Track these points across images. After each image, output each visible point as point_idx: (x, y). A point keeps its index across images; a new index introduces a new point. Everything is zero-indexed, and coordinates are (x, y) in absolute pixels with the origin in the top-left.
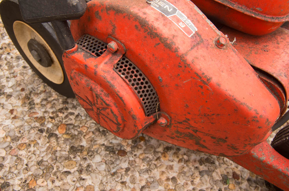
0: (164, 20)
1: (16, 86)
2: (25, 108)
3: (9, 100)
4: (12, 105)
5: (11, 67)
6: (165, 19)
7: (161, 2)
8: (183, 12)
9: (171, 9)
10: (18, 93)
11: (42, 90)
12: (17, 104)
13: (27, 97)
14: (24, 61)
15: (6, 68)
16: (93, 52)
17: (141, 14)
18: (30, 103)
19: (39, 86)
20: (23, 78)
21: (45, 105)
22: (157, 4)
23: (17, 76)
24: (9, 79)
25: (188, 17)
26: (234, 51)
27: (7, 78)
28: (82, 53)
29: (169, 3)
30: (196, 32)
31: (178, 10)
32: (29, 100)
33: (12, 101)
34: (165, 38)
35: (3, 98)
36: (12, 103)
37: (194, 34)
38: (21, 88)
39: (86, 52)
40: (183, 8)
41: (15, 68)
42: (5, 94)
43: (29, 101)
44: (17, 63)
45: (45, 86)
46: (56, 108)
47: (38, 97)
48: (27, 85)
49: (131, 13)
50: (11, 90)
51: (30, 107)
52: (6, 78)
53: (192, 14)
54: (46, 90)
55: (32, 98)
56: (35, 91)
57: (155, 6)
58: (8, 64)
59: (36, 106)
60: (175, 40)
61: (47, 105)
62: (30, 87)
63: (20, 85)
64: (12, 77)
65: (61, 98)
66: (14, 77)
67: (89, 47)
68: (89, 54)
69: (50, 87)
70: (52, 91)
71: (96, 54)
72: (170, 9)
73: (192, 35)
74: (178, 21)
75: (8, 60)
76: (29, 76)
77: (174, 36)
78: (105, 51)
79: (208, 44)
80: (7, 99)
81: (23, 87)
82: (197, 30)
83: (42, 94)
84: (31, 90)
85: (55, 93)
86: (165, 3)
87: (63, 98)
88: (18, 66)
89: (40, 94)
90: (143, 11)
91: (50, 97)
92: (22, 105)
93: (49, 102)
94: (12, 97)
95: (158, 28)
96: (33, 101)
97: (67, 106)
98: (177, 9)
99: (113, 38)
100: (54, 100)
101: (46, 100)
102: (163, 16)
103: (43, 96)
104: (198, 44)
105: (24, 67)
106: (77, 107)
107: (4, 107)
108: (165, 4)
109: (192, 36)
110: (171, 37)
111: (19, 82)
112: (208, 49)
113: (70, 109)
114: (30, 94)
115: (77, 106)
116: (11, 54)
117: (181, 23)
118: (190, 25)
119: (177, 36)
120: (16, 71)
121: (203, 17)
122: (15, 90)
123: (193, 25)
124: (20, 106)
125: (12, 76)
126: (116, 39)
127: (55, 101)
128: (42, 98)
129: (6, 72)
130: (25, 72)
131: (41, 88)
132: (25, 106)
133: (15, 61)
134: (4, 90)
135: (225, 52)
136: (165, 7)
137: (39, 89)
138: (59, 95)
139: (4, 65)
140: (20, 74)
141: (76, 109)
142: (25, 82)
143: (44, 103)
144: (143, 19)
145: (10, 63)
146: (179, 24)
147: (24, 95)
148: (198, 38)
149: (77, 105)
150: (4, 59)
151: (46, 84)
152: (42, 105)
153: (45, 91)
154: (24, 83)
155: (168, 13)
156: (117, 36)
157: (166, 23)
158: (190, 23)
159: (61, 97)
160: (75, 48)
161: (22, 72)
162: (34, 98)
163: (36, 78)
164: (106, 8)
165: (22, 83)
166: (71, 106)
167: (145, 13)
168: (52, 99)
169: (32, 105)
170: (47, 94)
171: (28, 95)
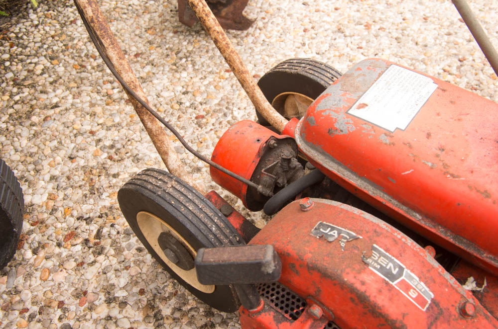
0: (389, 290)
1: (131, 285)
2: (150, 324)
3: (124, 311)
4: (129, 321)
5: (119, 251)
6: (391, 288)
7: (382, 258)
8: (412, 271)
9: (397, 269)
10: (135, 298)
11: (172, 291)
12: (136, 319)
13: (151, 306)
14: (136, 238)
15: (113, 252)
16: (286, 312)
17: (358, 285)
18: (155, 316)
19: (166, 284)
20: (140, 271)
21: (179, 319)
22: (376, 261)
23: (130, 267)
24: (119, 274)
25: (420, 278)
26: (487, 317)
27: (116, 270)
28: (272, 313)
29: (393, 258)
30: (432, 300)
31: (405, 270)
32: (153, 310)
33: (129, 314)
34: (393, 320)
35: (114, 307)
36: (129, 316)
37: (430, 305)
38: (139, 289)
39: (277, 311)
40: (412, 264)
41: (126, 252)
42: (117, 299)
43: (153, 313)
44: (127, 242)
45: (174, 284)
46: (196, 325)
47: (167, 305)
48: (147, 284)
49: (344, 283)
50: (125, 294)
51: (157, 324)
52: (114, 271)
53: (425, 270)
54: (177, 292)
55: (158, 307)
56: (161, 294)
57: (375, 268)
58: (114, 245)
59: (166, 321)
60: (406, 322)
61: (182, 319)
62: (152, 286)
63: (137, 283)
64: (123, 269)
65: (202, 305)
66: (127, 268)
67: (279, 302)
68: (281, 316)
69: (182, 286)
70: (186, 294)
71: (291, 315)
72: (395, 270)
73: (427, 306)
74: (407, 288)
75: (113, 237)
76: (148, 265)
77: (404, 315)
78: (303, 310)
79: (450, 316)
80: (121, 309)
81: (142, 288)
82: (433, 296)
83: (172, 299)
84: (155, 292)
85: (192, 298)
86: (387, 259)
87: (205, 306)
88: (129, 247)
89: (170, 300)
90: (361, 279)
91: (185, 304)
92: (144, 320)
93: (184, 314)
94: (128, 305)
95: (383, 306)
96: (160, 311)
97: (213, 321)
98: (404, 267)
99: (316, 301)
100: (191, 309)
101: (179, 310)
102: (387, 283)
103: (173, 302)
104: (436, 319)
105: (139, 250)
106: (229, 323)
107: (119, 323)
108: (387, 261)
109: (427, 308)
110: (400, 318)
111: (134, 278)
112: (449, 325)
113: (218, 325)
114: (154, 300)
115: (229, 321)
116: (116, 226)
117: (412, 290)
118: (423, 290)
119: (407, 314)
120: (128, 258)
121: (440, 270)
122: (131, 292)
123: (427, 289)
124: (141, 321)
125: (123, 267)
126: (321, 304)
127: (193, 313)
128: (173, 307)
129: (113, 260)
130: (141, 258)
131: (170, 289)
132: (150, 323)
133: (124, 240)
134: (114, 293)
135: (474, 321)
136: (388, 267)
137: (167, 290)
138: (199, 301)
139: (108, 247)
140: (135, 262)
141: (227, 326)
142: (144, 277)
143: (177, 315)
144: (362, 292)
145: (117, 243)
146: (410, 293)
147: (145, 303)
148: (436, 308)
149: (228, 318)
150: (107, 236)
151: (176, 281)
152: (174, 319)
153: (175, 294)
154: (143, 280)
155: (393, 278)
156: (323, 301)
157: (392, 295)
158: (424, 288)
159: (201, 303)
160: (261, 306)
161: (137, 258)
162: (161, 307)
163: (160, 270)
164: (307, 265)
165: (140, 280)
166: (219, 320)
167: (363, 283)
168: (189, 307)
169: (159, 320)
170: (179, 300)
171: (152, 302)
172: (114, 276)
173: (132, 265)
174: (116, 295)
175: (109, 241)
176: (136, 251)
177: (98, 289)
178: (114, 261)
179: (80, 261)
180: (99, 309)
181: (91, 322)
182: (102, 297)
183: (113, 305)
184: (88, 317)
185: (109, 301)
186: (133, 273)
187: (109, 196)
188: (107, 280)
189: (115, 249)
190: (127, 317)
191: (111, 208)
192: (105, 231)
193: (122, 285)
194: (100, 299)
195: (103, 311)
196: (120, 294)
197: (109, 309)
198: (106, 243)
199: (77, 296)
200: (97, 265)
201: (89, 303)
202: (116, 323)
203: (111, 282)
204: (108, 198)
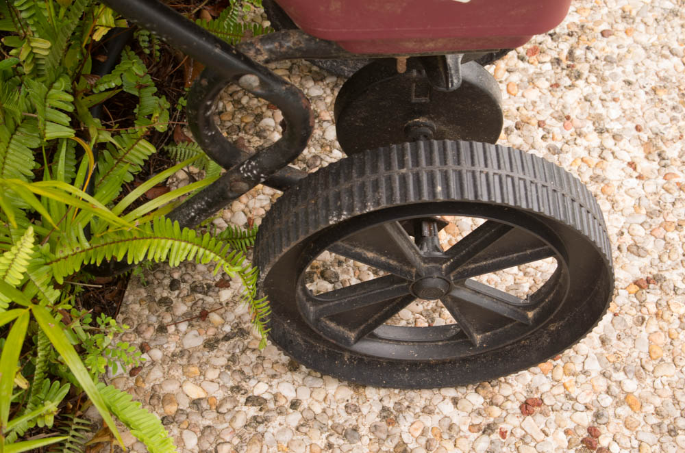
172: (601, 106)
173: (621, 97)
174: (607, 126)
175: (587, 66)
176: (624, 83)
177: (585, 116)
178: (598, 89)
179: (553, 82)
180: (589, 137)
181: (583, 148)
182: (591, 125)
183: (606, 135)
184: (578, 143)
185: (600, 131)
186: (625, 107)
187: (576, 12)
189: (596, 77)
190: (625, 150)
191: (582, 26)
192: (579, 53)
193: (612, 117)
194: (588, 127)
195: (594, 140)
196: (615, 127)
197: (601, 138)
198: (583, 67)
199: (559, 119)
200: (577, 90)
201: (577, 128)
202: (613, 153)
203: (598, 111)
204: (575, 13)
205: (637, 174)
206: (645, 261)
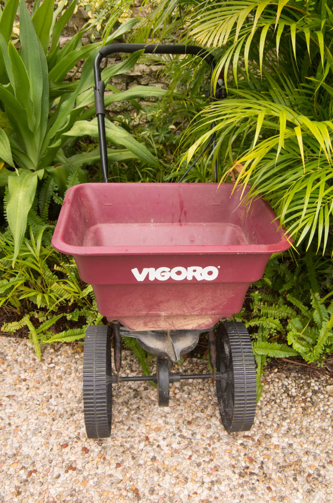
172: (226, 483)
173: (233, 493)
174: (215, 485)
175: (248, 480)
176: (241, 494)
177: (219, 477)
178: (235, 483)
179: (236, 466)
180: (208, 478)
181: (202, 475)
182: (215, 479)
183: (210, 484)
184: (204, 473)
185: (212, 482)
186: (227, 493)
188: (224, 480)
189: (242, 483)
190: (203, 491)
191: (270, 478)
192: (255, 477)
193: (221, 488)
195: (207, 479)
196: (215, 488)
198: (247, 478)
199: (215, 467)
200: (233, 475)
201: (212, 473)
202: (200, 486)
203: (223, 482)
204: (277, 476)
205: (191, 495)
206: (147, 494)
